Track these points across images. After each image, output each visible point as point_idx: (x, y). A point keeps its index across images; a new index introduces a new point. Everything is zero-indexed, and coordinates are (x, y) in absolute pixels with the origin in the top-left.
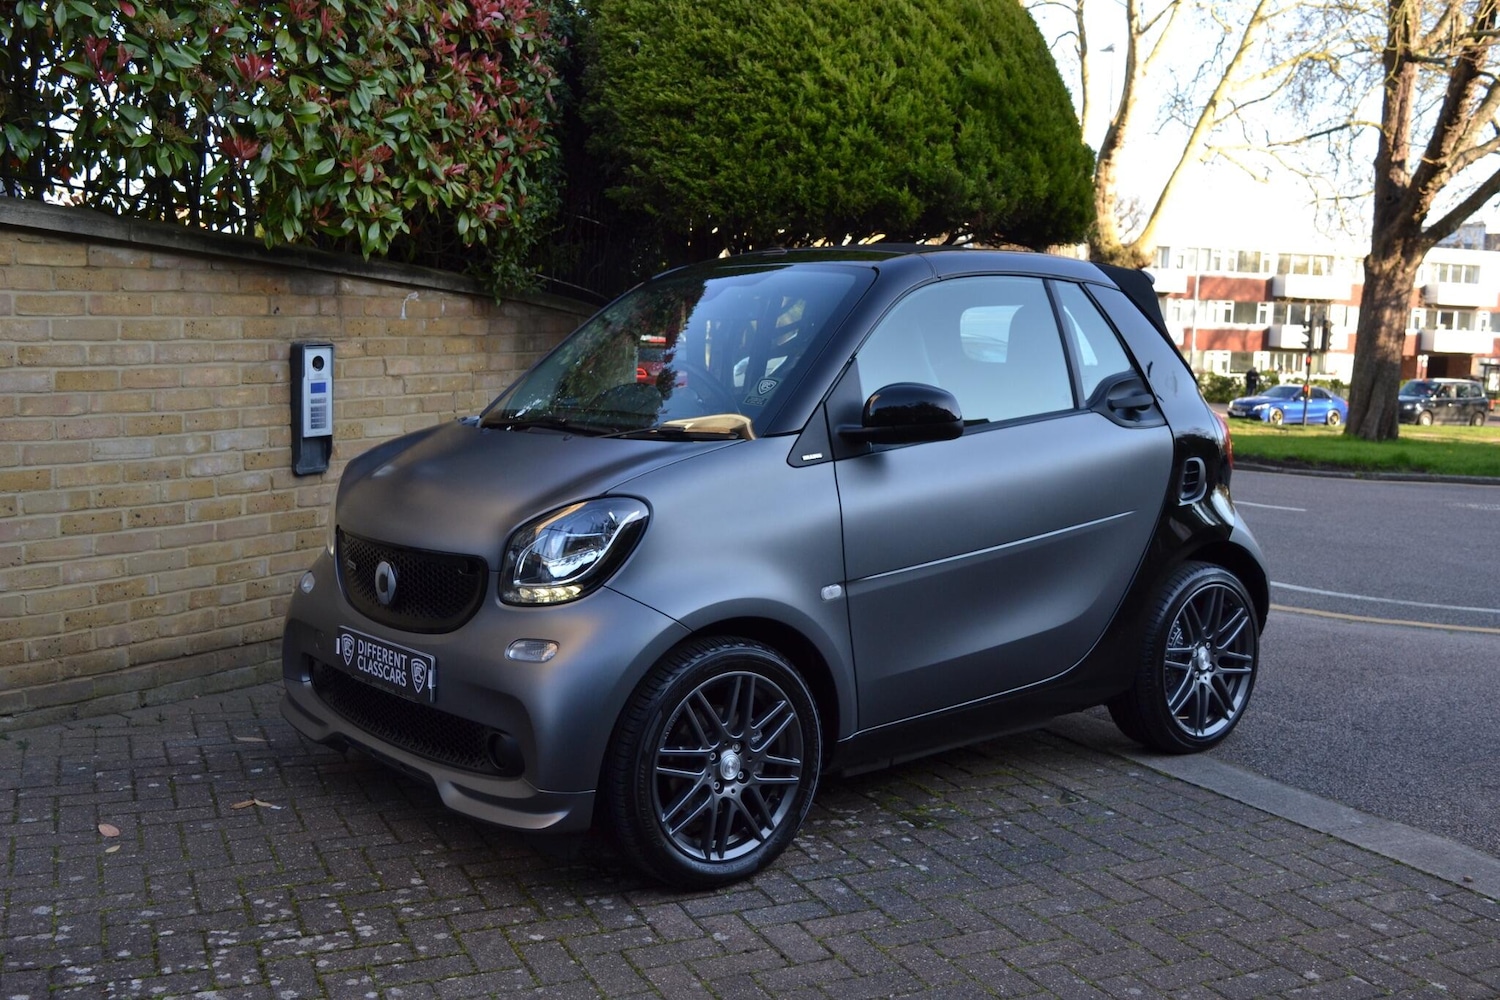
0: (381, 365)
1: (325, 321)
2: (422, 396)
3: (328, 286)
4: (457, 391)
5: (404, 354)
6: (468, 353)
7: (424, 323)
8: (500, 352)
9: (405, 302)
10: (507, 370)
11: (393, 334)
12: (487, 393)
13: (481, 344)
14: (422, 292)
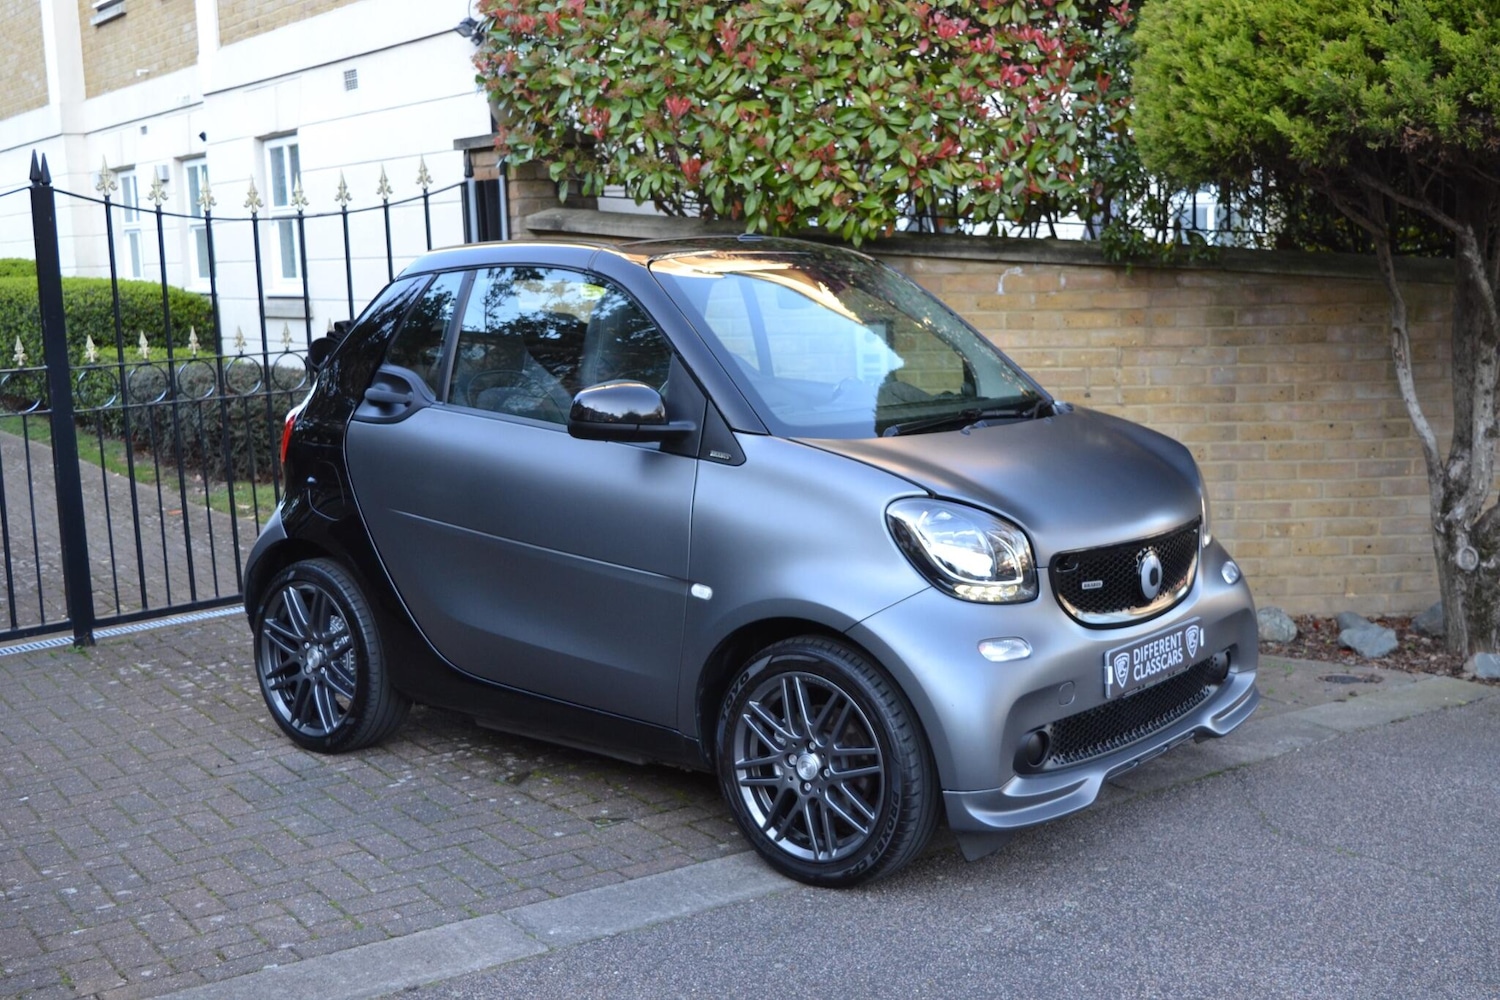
4: (1089, 367)
5: (1001, 328)
6: (1107, 327)
7: (1033, 298)
8: (1174, 326)
9: (1002, 278)
10: (1190, 346)
11: (984, 309)
12: (1147, 370)
13: (1133, 318)
14: (1027, 267)
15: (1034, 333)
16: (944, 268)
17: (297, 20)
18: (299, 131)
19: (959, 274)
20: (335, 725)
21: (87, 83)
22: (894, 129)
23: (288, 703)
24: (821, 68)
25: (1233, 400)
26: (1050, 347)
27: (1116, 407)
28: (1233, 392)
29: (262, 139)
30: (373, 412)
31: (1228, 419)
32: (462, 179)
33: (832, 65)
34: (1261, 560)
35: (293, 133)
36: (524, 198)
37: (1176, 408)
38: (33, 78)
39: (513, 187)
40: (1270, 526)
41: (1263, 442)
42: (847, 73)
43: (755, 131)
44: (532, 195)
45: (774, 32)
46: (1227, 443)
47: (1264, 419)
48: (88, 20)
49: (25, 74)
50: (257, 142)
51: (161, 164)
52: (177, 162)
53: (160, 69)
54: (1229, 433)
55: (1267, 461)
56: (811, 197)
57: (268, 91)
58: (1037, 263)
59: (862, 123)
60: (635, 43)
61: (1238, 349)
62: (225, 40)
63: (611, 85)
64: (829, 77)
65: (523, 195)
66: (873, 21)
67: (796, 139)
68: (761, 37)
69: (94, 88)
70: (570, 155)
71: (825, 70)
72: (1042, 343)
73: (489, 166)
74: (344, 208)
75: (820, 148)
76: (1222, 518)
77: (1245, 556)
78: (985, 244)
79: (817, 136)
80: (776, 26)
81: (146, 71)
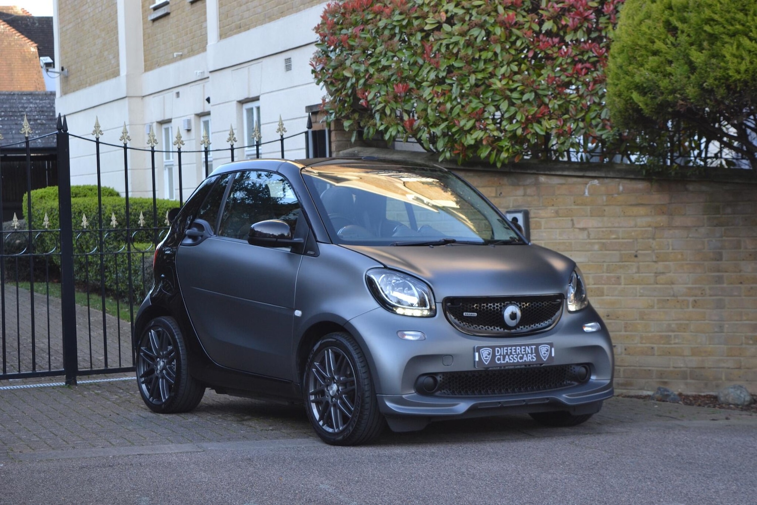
0: (570, 223)
1: (529, 199)
2: (604, 241)
3: (530, 180)
4: (637, 239)
5: (587, 216)
6: (647, 215)
7: (605, 198)
8: (685, 214)
9: (588, 186)
10: (695, 226)
11: (578, 205)
12: (670, 241)
13: (661, 210)
14: (601, 180)
15: (605, 219)
16: (555, 181)
17: (262, 24)
18: (261, 98)
19: (564, 184)
20: (167, 398)
21: (145, 61)
22: (514, 101)
23: (148, 389)
24: (475, 67)
25: (721, 259)
26: (614, 227)
27: (653, 263)
28: (720, 254)
29: (242, 102)
30: (189, 241)
31: (719, 271)
32: (306, 129)
33: (481, 65)
34: (742, 359)
35: (257, 99)
36: (338, 141)
37: (687, 264)
38: (111, 57)
39: (333, 134)
40: (746, 338)
41: (740, 285)
42: (491, 69)
43: (440, 103)
44: (344, 139)
45: (451, 47)
46: (718, 286)
47: (740, 271)
48: (147, 17)
49: (106, 53)
50: (239, 104)
51: (188, 118)
52: (197, 117)
53: (189, 52)
54: (719, 280)
55: (744, 297)
56: (470, 140)
57: (243, 72)
58: (607, 178)
59: (498, 98)
60: (383, 53)
61: (723, 228)
62: (223, 35)
63: (371, 76)
64: (480, 72)
65: (338, 139)
66: (503, 40)
67: (463, 106)
68: (443, 50)
69: (150, 64)
70: (356, 116)
71: (477, 68)
72: (610, 225)
73: (321, 122)
74: (232, 146)
75: (475, 112)
76: (716, 332)
77: (731, 356)
78: (578, 166)
79: (473, 105)
80: (453, 43)
81: (181, 53)
